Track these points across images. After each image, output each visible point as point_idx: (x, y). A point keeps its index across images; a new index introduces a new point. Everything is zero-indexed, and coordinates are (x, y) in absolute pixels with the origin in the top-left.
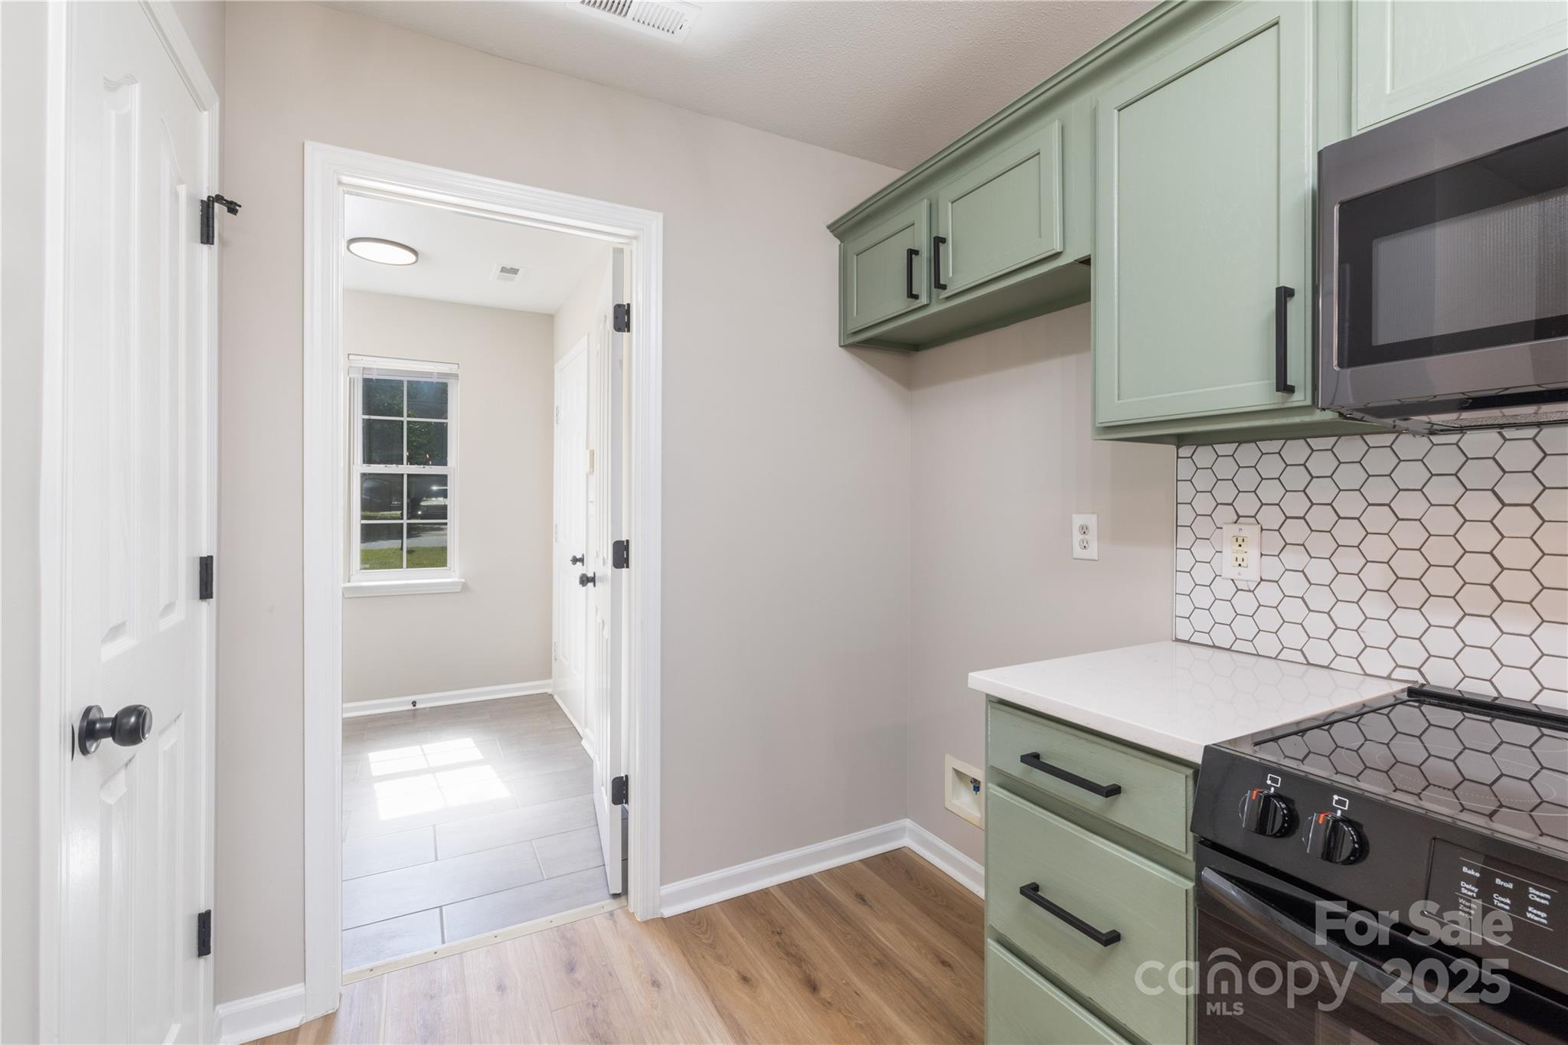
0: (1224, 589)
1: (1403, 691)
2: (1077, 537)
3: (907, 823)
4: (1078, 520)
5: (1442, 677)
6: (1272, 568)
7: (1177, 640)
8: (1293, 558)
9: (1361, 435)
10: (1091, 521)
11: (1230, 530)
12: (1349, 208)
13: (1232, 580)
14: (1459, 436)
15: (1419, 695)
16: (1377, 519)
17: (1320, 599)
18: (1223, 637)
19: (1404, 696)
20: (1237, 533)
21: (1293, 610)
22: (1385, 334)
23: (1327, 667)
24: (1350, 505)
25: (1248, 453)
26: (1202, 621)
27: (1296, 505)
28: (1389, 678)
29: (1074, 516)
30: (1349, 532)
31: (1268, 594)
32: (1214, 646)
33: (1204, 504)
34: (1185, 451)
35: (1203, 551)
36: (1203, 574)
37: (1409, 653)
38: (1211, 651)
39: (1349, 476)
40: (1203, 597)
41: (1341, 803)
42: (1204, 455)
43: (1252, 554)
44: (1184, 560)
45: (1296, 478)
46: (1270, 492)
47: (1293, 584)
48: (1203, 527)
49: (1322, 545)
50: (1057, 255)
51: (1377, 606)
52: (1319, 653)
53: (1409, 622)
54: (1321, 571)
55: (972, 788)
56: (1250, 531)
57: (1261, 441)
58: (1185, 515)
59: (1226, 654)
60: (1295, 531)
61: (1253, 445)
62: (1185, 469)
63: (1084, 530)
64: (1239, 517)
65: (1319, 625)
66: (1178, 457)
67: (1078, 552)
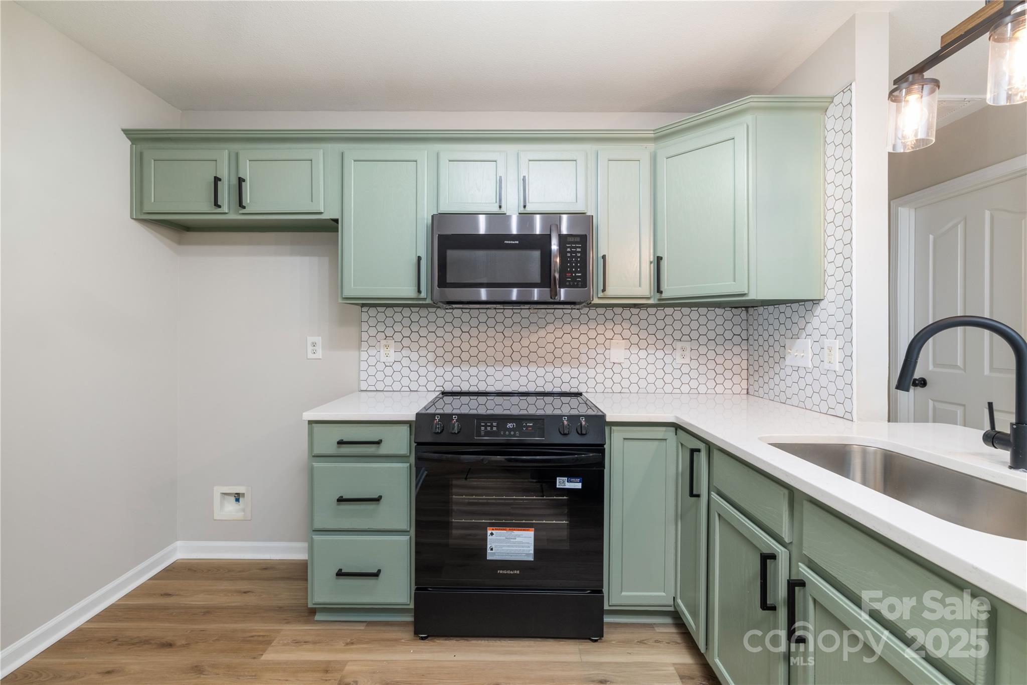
0: (380, 366)
1: (440, 394)
2: (310, 348)
3: (179, 543)
4: (310, 339)
5: (448, 388)
6: (399, 356)
7: (361, 391)
8: (406, 352)
9: (427, 308)
10: (318, 340)
11: (383, 342)
12: (441, 237)
13: (384, 362)
14: (452, 310)
15: (445, 394)
16: (432, 337)
17: (414, 366)
18: (380, 386)
19: (441, 396)
20: (386, 344)
21: (406, 371)
22: (450, 279)
23: (417, 391)
24: (423, 332)
25: (390, 312)
26: (372, 381)
27: (406, 332)
28: (434, 391)
29: (308, 337)
30: (423, 342)
31: (397, 367)
32: (377, 391)
33: (373, 332)
34: (365, 309)
35: (372, 352)
36: (372, 361)
37: (440, 381)
38: (375, 393)
39: (423, 322)
40: (372, 371)
41: (455, 417)
42: (373, 311)
43: (391, 351)
44: (364, 355)
45: (406, 322)
46: (398, 327)
47: (406, 362)
48: (372, 341)
49: (415, 346)
50: (321, 213)
51: (431, 367)
52: (414, 386)
53: (440, 371)
54: (414, 356)
55: (234, 500)
56: (391, 342)
57: (396, 307)
58: (365, 336)
59: (381, 393)
60: (406, 342)
61: (392, 308)
62: (365, 317)
63: (314, 345)
64: (386, 337)
65: (414, 376)
66: (362, 312)
67: (310, 356)
